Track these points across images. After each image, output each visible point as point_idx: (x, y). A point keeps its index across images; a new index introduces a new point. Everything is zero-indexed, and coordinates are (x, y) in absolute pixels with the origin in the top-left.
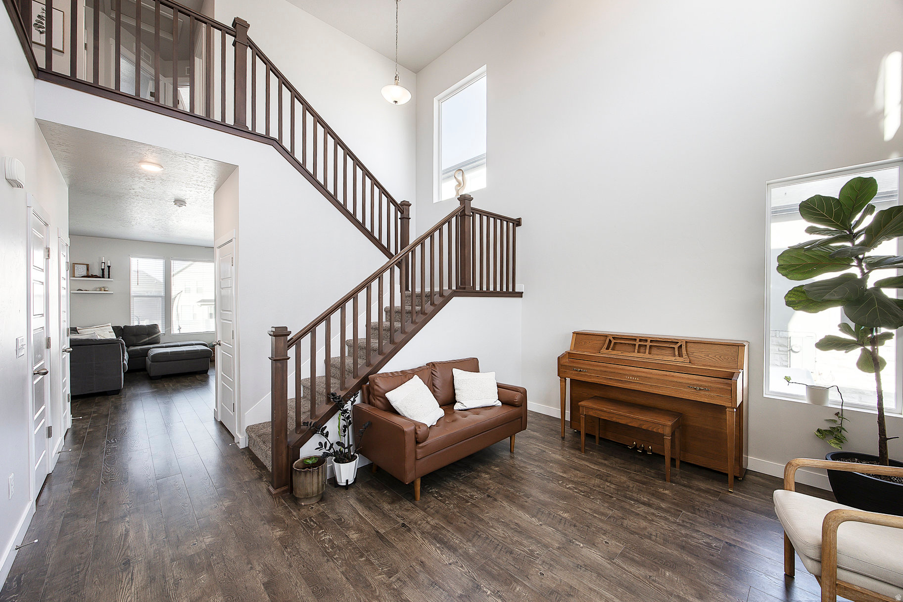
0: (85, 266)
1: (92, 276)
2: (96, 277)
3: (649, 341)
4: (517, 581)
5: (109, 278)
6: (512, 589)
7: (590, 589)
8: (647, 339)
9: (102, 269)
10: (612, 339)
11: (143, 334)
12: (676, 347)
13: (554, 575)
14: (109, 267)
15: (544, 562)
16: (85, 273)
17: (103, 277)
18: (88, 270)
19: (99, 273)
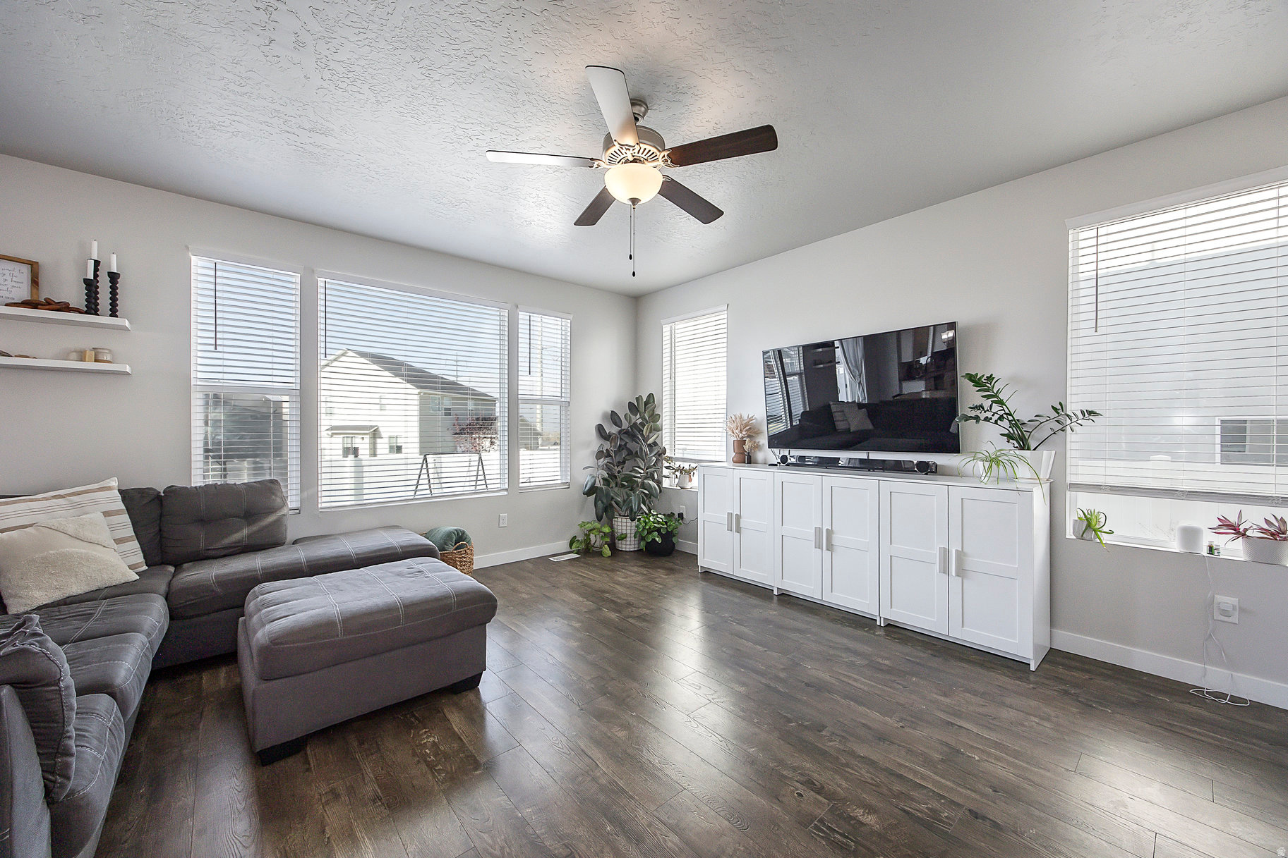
0: (26, 270)
1: (49, 305)
2: (65, 307)
5: (114, 313)
9: (86, 281)
11: (231, 516)
14: (114, 277)
16: (24, 293)
17: (92, 308)
18: (35, 282)
19: (76, 296)
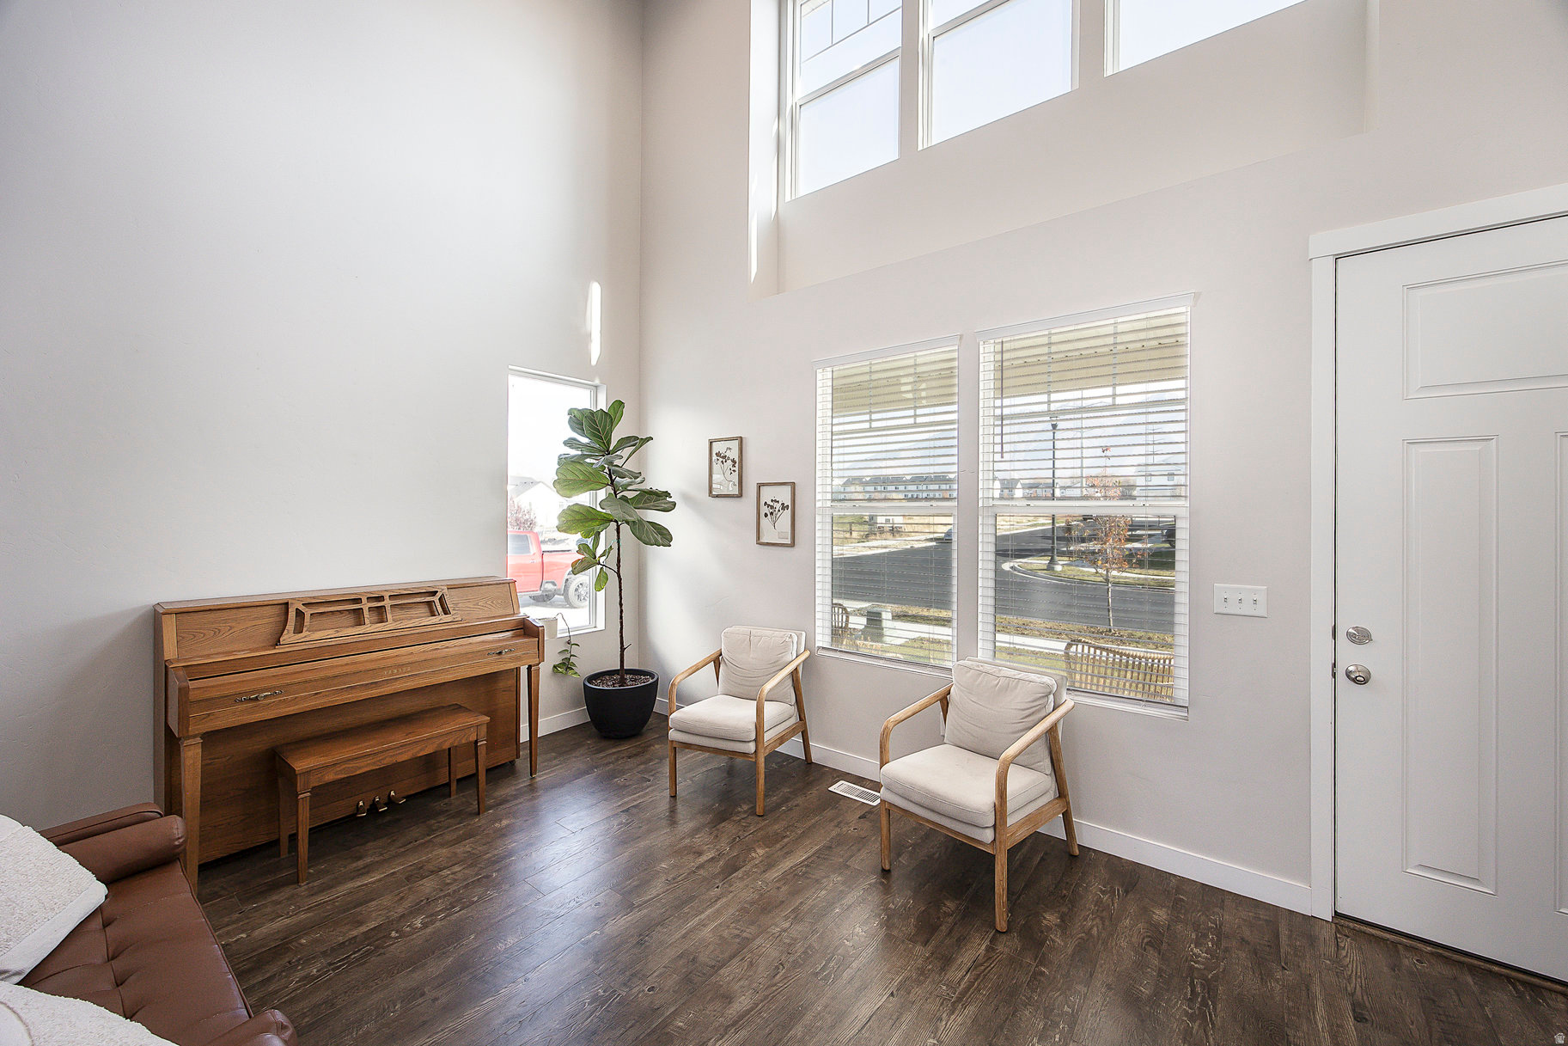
3: (387, 598)
4: (665, 1024)
6: (680, 1033)
7: (684, 937)
8: (383, 594)
10: (302, 608)
12: (436, 599)
13: (655, 974)
15: (625, 984)
